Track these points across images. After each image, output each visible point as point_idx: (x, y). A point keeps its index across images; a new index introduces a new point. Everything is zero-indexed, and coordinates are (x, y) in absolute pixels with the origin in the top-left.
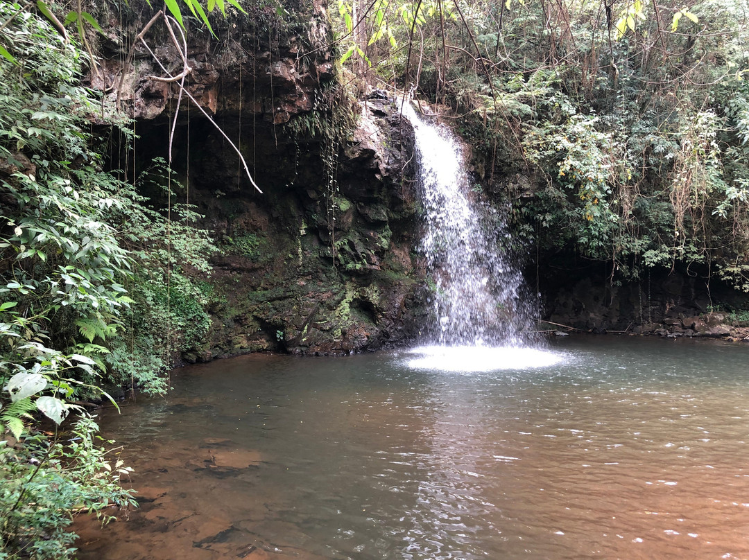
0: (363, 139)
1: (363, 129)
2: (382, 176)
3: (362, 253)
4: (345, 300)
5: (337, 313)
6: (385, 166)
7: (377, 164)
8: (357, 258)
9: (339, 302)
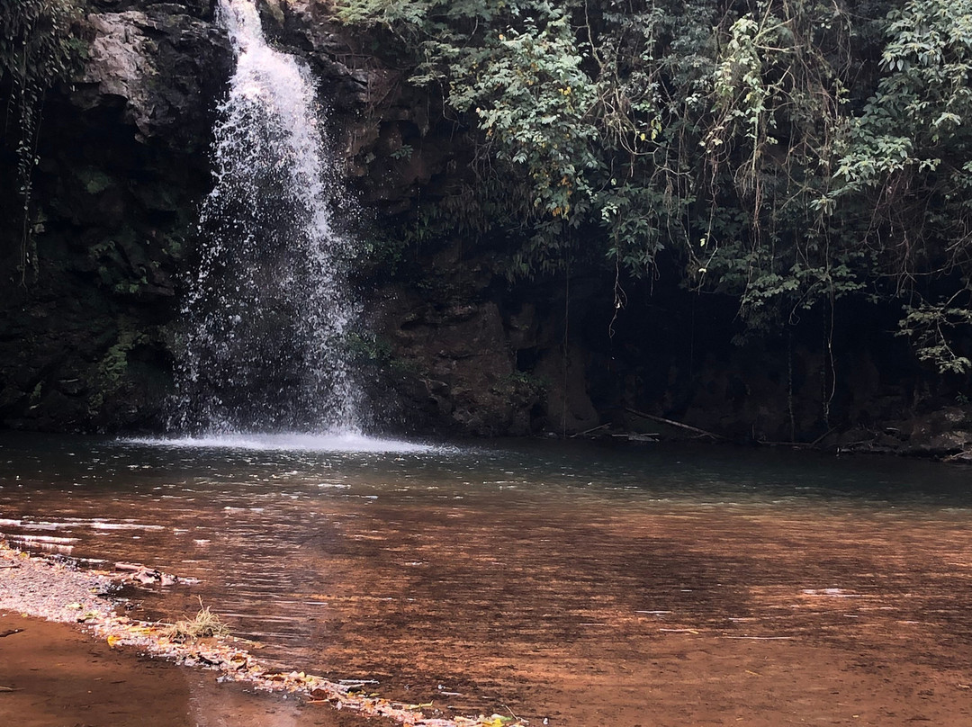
0: (105, 77)
1: (105, 62)
2: (144, 136)
3: (140, 265)
4: (117, 347)
5: (102, 366)
6: (147, 120)
7: (134, 119)
8: (131, 276)
9: (103, 350)
